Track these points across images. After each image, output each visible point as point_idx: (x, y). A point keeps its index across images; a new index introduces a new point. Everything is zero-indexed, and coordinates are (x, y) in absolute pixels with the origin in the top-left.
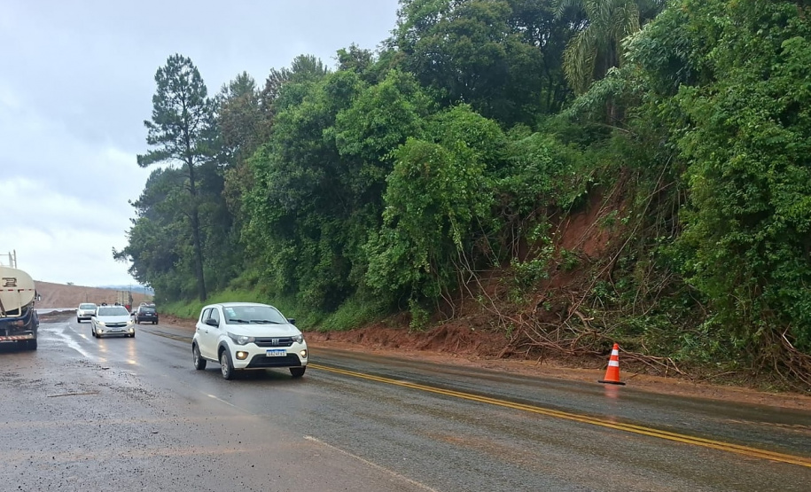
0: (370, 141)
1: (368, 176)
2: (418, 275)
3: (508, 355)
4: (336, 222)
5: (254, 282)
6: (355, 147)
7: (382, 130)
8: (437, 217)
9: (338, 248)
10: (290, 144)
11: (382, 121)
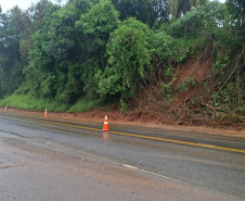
0: (99, 28)
1: (96, 44)
2: (124, 89)
3: (180, 124)
4: (77, 65)
5: (26, 92)
6: (92, 31)
7: (104, 23)
8: (134, 63)
9: (78, 77)
10: (58, 27)
11: (105, 19)
